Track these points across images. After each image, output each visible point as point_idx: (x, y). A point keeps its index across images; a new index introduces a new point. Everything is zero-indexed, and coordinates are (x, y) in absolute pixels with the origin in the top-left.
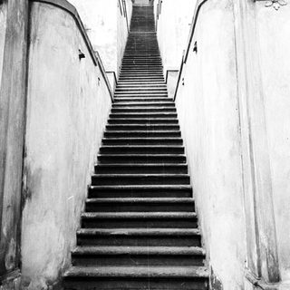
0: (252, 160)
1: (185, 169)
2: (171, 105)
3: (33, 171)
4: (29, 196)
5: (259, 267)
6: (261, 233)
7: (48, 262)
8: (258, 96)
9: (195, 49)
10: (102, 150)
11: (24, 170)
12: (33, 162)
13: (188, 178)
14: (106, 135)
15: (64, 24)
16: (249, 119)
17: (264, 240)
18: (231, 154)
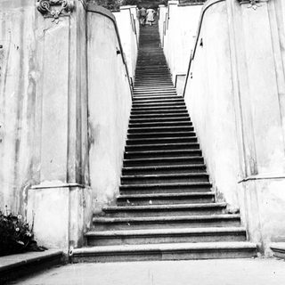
0: (241, 107)
1: (196, 140)
2: (181, 101)
3: (94, 126)
4: (93, 142)
5: (246, 171)
6: (247, 150)
7: (107, 186)
8: (243, 65)
9: (201, 44)
10: (129, 131)
11: (89, 125)
12: (94, 119)
13: (198, 145)
14: (130, 122)
15: (108, 27)
16: (239, 82)
17: (248, 153)
18: (228, 110)
